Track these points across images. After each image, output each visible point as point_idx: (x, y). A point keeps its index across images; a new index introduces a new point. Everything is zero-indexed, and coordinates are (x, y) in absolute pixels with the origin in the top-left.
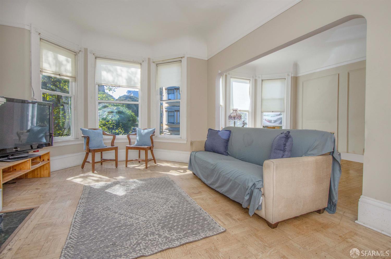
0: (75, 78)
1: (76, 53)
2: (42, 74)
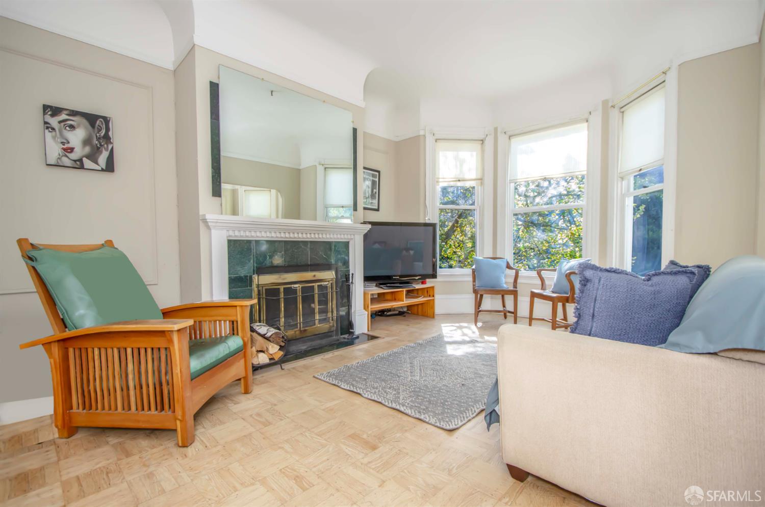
0: (481, 180)
1: (483, 141)
2: (438, 185)
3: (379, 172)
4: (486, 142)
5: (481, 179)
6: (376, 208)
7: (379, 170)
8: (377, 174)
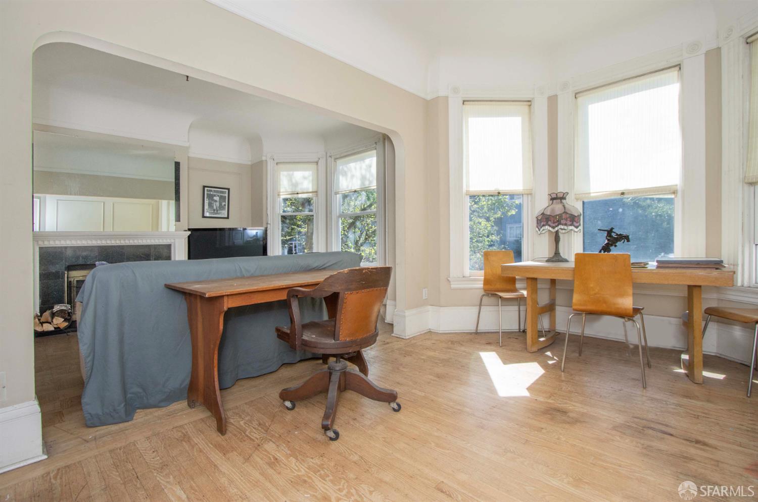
1: (317, 163)
2: (280, 198)
3: (229, 189)
4: (319, 163)
5: (316, 192)
6: (226, 216)
7: (229, 187)
8: (227, 191)
